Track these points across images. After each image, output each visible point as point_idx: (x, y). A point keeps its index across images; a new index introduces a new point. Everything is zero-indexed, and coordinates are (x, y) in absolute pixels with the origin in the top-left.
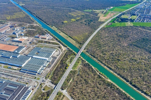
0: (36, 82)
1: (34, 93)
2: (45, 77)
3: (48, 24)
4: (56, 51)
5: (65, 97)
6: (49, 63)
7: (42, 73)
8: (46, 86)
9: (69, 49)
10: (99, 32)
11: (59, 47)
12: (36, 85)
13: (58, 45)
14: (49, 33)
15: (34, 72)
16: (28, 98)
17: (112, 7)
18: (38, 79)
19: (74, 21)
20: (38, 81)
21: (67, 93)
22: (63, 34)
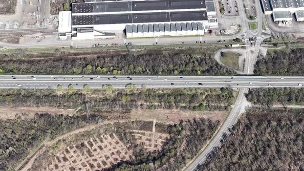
0: (239, 26)
1: (201, 39)
2: (268, 37)
5: (227, 113)
8: (240, 55)
16: (181, 36)
18: (253, 26)
20: (245, 29)
21: (243, 111)
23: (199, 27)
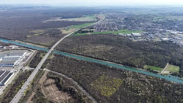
0: (15, 69)
2: (23, 66)
3: (9, 40)
4: (27, 53)
5: (46, 71)
6: (23, 59)
7: (18, 65)
8: (27, 69)
9: (39, 50)
10: (64, 39)
11: (29, 51)
12: (16, 71)
13: (27, 50)
14: (13, 44)
15: (10, 65)
16: (12, 77)
17: (72, 26)
18: (17, 68)
19: (38, 35)
21: (47, 69)
22: (29, 43)
23: (11, 74)
